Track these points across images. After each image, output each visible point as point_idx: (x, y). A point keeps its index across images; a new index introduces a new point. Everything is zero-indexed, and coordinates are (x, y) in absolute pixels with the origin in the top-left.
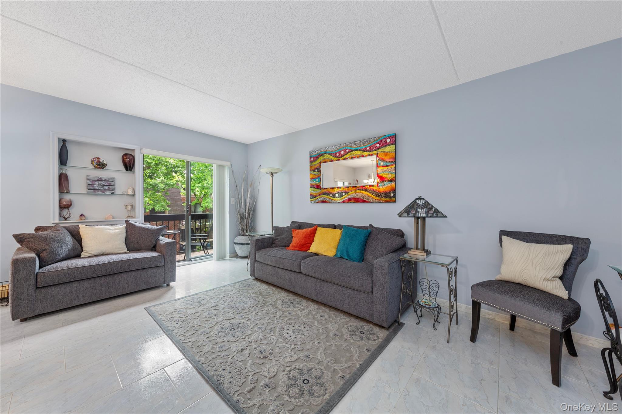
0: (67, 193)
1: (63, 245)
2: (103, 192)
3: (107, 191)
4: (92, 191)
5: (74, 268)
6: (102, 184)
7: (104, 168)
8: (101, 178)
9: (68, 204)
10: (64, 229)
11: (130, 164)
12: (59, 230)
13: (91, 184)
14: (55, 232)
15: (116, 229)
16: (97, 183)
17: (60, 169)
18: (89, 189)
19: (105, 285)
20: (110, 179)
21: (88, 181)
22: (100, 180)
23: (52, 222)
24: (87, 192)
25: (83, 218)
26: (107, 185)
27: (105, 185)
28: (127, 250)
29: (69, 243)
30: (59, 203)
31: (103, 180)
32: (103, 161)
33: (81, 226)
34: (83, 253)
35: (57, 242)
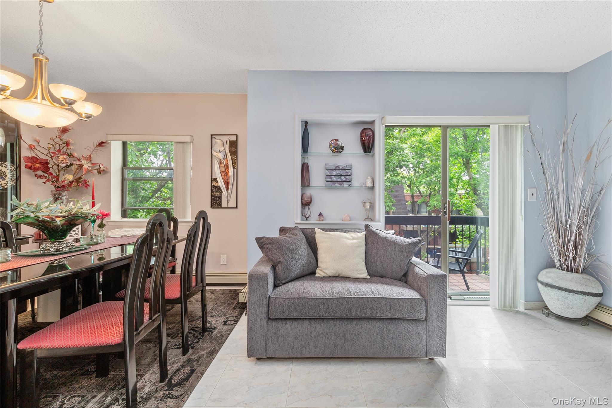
0: (308, 186)
1: (297, 256)
2: (340, 185)
3: (344, 183)
4: (330, 183)
5: (305, 298)
6: (339, 173)
7: (342, 152)
8: (338, 167)
9: (308, 200)
10: (301, 233)
11: (369, 145)
12: (296, 235)
13: (329, 174)
14: (292, 237)
15: (354, 239)
16: (334, 173)
17: (303, 158)
18: (327, 181)
19: (340, 335)
20: (347, 166)
21: (327, 171)
22: (337, 168)
23: (296, 222)
24: (325, 185)
25: (322, 219)
26: (345, 174)
27: (342, 175)
28: (367, 274)
29: (304, 255)
30: (302, 199)
31: (341, 168)
32: (341, 143)
33: (317, 230)
34: (318, 271)
35: (292, 253)
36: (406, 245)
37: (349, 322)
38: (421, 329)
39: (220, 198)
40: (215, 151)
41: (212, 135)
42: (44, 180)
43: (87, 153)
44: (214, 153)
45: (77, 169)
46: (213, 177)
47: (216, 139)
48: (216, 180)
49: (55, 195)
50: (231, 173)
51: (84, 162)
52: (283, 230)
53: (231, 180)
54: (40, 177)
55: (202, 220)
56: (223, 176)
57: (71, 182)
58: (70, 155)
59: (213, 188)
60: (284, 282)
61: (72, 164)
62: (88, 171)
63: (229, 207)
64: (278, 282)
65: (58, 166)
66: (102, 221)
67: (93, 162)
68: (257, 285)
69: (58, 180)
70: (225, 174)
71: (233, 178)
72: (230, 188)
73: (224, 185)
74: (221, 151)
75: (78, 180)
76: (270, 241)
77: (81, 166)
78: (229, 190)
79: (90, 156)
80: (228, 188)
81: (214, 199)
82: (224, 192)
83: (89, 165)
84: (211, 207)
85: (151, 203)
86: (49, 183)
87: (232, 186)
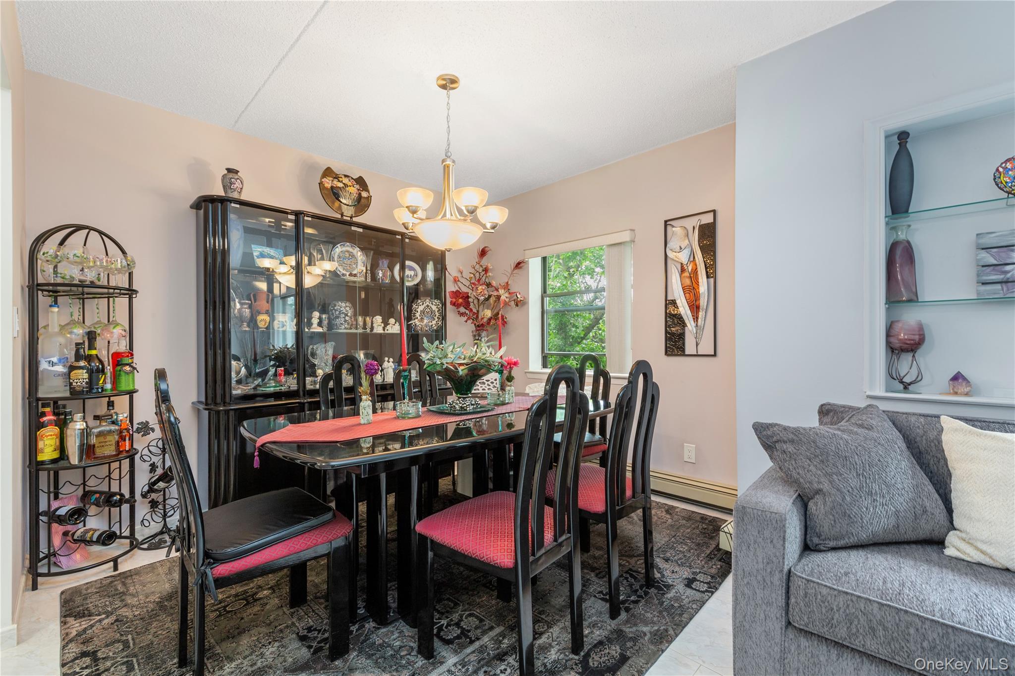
0: (910, 301)
1: (875, 487)
5: (906, 612)
9: (912, 337)
10: (888, 424)
12: (870, 428)
13: (995, 263)
14: (856, 433)
17: (891, 228)
18: (984, 284)
21: (984, 255)
23: (869, 393)
24: (979, 294)
25: (962, 388)
29: (900, 486)
30: (888, 335)
33: (946, 422)
34: (952, 538)
35: (858, 475)
39: (682, 336)
40: (671, 250)
41: (666, 222)
42: (466, 318)
43: (503, 280)
44: (670, 254)
45: (495, 301)
46: (669, 298)
47: (673, 226)
48: (674, 303)
49: (475, 336)
50: (703, 288)
51: (501, 291)
52: (826, 412)
53: (703, 302)
54: (462, 314)
55: (641, 377)
56: (687, 295)
57: (490, 319)
58: (489, 285)
59: (670, 317)
60: (832, 544)
61: (490, 296)
62: (506, 304)
63: (699, 353)
64: (816, 540)
65: (478, 300)
66: (510, 372)
67: (511, 291)
69: (477, 317)
70: (691, 291)
71: (706, 298)
72: (700, 316)
73: (689, 312)
74: (683, 247)
75: (495, 316)
76: (791, 436)
77: (498, 297)
78: (699, 320)
79: (507, 283)
80: (697, 318)
81: (670, 339)
82: (690, 325)
83: (507, 295)
84: (666, 353)
86: (470, 322)
87: (706, 312)
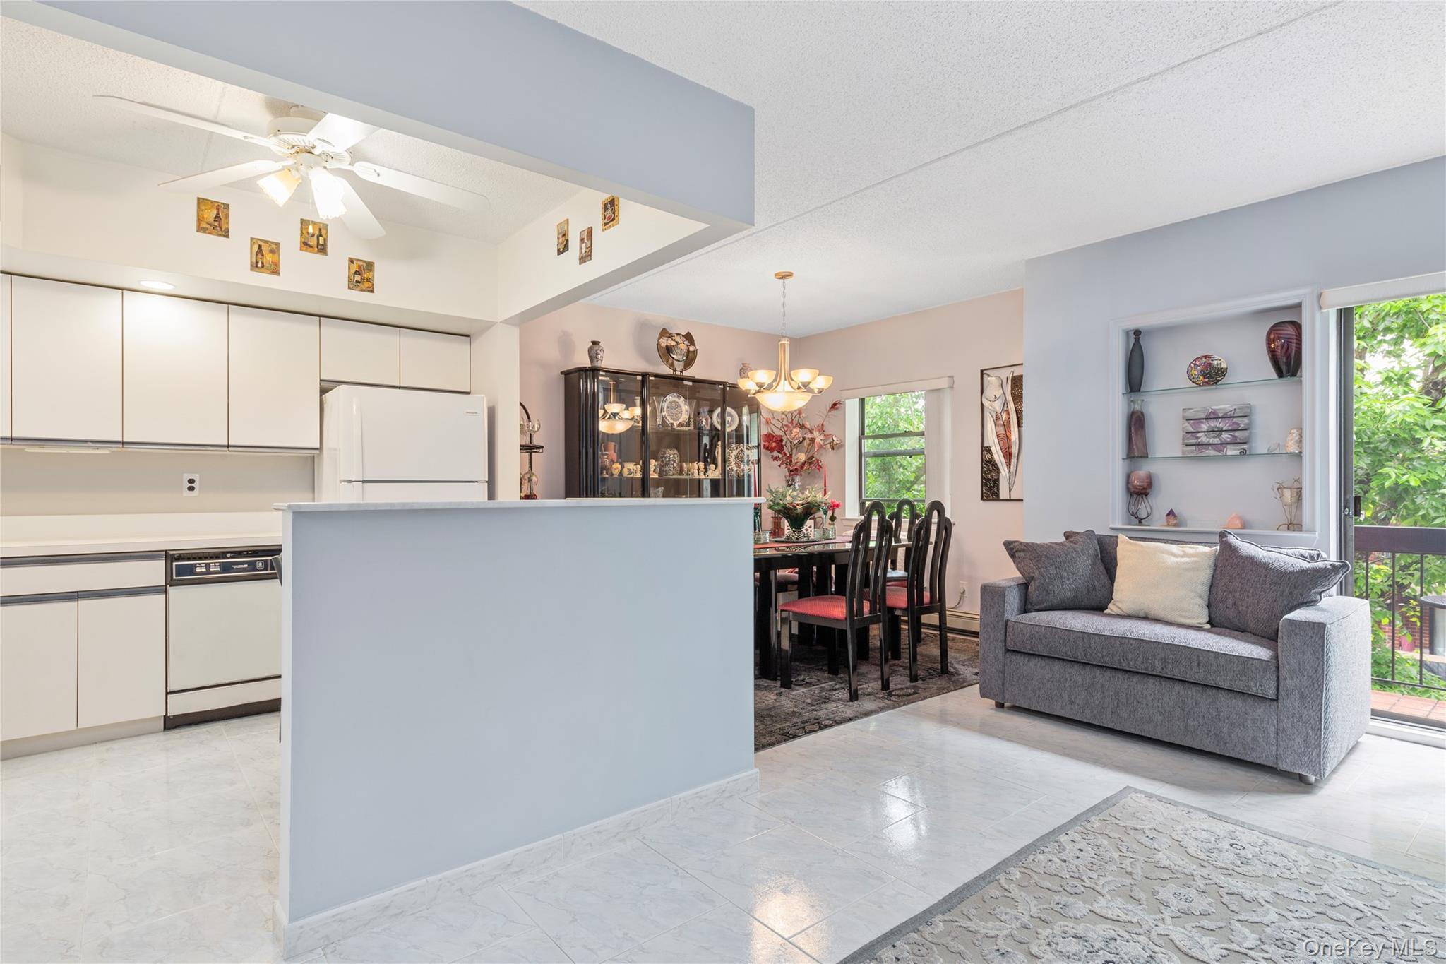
0: (1144, 457)
2: (1219, 451)
3: (1229, 446)
4: (1193, 448)
6: (1216, 427)
7: (1219, 381)
8: (1214, 412)
11: (1288, 357)
13: (1192, 430)
15: (1185, 555)
16: (1204, 427)
17: (1129, 401)
18: (1187, 445)
20: (1237, 410)
21: (1186, 424)
22: (1212, 416)
24: (1183, 453)
25: (1172, 522)
26: (1230, 428)
27: (1224, 429)
28: (1207, 619)
30: (1127, 482)
31: (1221, 415)
32: (1219, 362)
33: (1122, 538)
34: (1110, 605)
35: (1056, 567)
36: (1292, 573)
37: (1126, 676)
38: (1260, 711)
39: (996, 482)
40: (987, 399)
41: (982, 371)
42: (779, 462)
43: (819, 421)
44: (986, 403)
45: (810, 444)
46: (985, 445)
47: (989, 376)
48: (989, 450)
49: (788, 481)
50: (1014, 437)
51: (816, 434)
52: (1068, 535)
53: (1015, 450)
54: (776, 459)
55: (935, 513)
56: (1001, 442)
57: (804, 464)
58: (802, 426)
59: (985, 464)
60: (1037, 607)
61: (804, 439)
62: (821, 447)
63: (1012, 498)
64: (1029, 607)
65: (791, 442)
66: (833, 514)
67: (826, 433)
68: (990, 600)
69: (791, 461)
70: (1004, 439)
71: (1017, 448)
72: (1012, 463)
73: (1003, 459)
74: (997, 397)
75: (810, 460)
76: (1023, 547)
77: (813, 440)
78: (1012, 467)
79: (822, 425)
80: (1010, 465)
81: (986, 485)
82: (1004, 472)
83: (822, 437)
84: (982, 498)
85: (915, 493)
86: (783, 466)
87: (1018, 460)
